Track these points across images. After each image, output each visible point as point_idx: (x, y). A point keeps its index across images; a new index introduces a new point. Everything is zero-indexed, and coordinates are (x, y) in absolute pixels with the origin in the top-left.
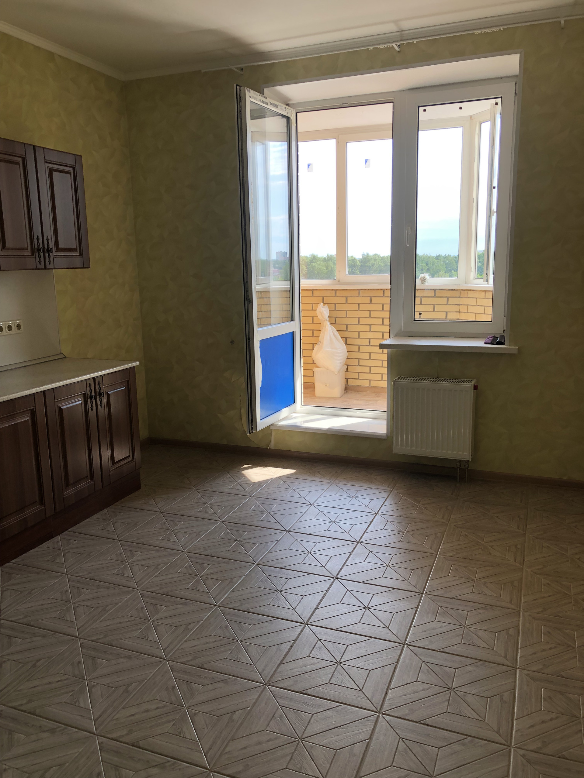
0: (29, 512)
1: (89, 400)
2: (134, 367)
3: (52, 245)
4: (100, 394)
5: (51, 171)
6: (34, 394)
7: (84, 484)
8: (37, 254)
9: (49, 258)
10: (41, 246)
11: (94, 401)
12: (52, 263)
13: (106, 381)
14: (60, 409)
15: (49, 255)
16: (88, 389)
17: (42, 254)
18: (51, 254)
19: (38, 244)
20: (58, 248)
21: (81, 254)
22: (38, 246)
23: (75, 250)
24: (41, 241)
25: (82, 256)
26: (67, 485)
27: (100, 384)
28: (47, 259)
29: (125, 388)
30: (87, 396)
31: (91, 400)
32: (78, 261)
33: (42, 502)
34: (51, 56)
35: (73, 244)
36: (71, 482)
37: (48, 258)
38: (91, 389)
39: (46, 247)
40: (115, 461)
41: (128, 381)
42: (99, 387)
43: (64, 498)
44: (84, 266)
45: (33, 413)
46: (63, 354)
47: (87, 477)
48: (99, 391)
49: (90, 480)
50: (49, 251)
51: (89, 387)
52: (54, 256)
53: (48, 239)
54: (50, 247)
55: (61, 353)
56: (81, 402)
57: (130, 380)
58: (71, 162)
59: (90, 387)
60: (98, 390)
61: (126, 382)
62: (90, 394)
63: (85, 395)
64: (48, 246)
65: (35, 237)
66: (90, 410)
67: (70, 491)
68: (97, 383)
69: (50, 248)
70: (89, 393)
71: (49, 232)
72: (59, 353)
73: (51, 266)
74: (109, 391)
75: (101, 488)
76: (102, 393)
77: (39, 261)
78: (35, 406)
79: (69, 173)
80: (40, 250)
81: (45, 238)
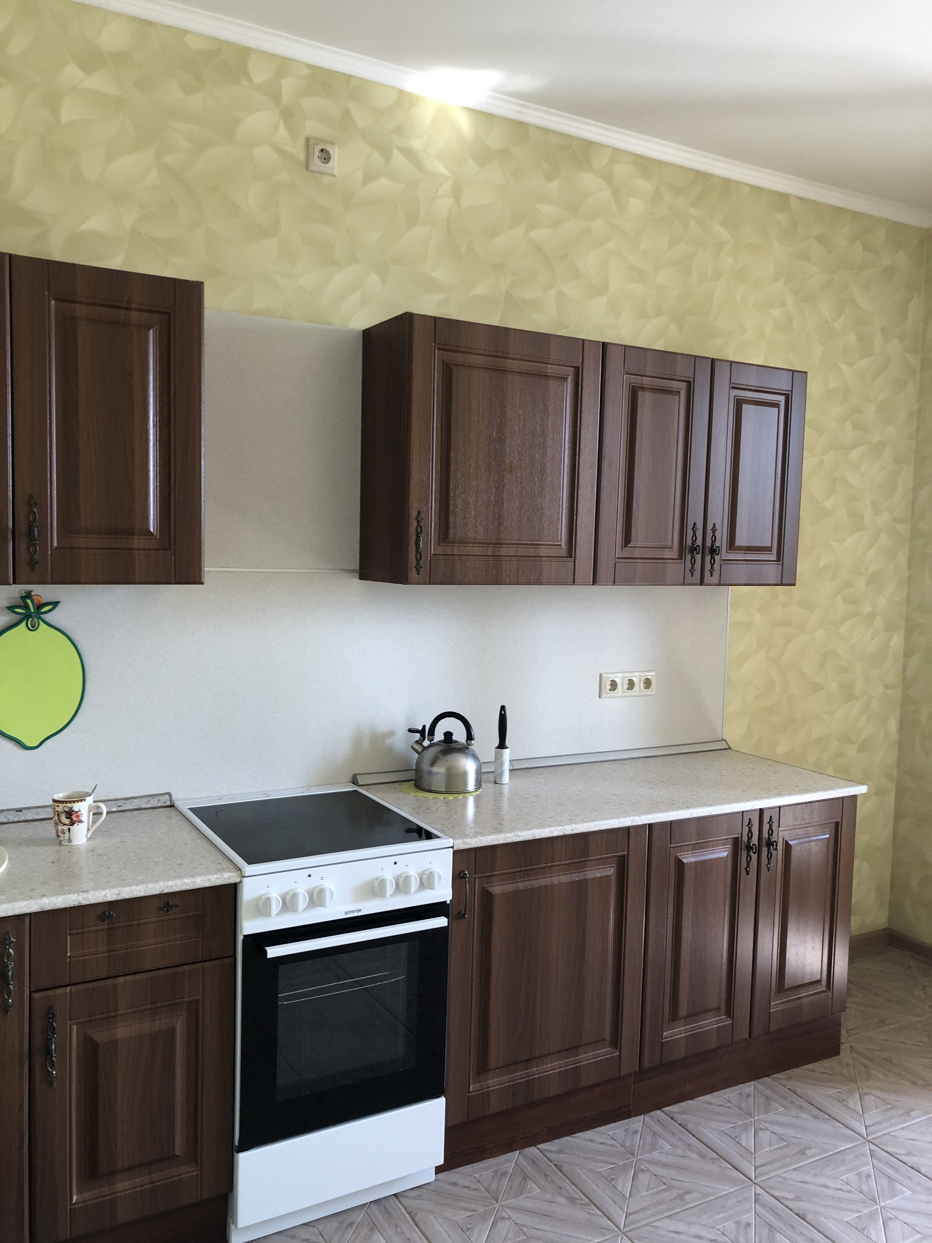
0: (586, 1057)
1: (744, 854)
2: (855, 797)
3: (722, 540)
4: (770, 844)
5: (739, 404)
6: (628, 829)
7: (710, 1023)
8: (689, 557)
9: (712, 565)
10: (699, 542)
11: (754, 857)
12: (716, 574)
13: (787, 820)
14: (680, 864)
15: (713, 558)
16: (746, 830)
17: (698, 557)
18: (717, 557)
19: (693, 537)
20: (731, 545)
21: (779, 558)
22: (694, 542)
23: (768, 549)
24: (699, 534)
25: (781, 562)
26: (674, 1017)
27: (773, 822)
28: (708, 566)
29: (828, 836)
30: (741, 843)
31: (747, 854)
32: (772, 571)
33: (616, 1042)
34: (782, 200)
35: (765, 537)
36: (683, 1011)
37: (710, 566)
38: (750, 831)
39: (709, 543)
40: (785, 988)
41: (837, 823)
42: (771, 828)
43: (662, 1042)
44: (782, 581)
45: (622, 865)
46: (725, 740)
47: (719, 1008)
48: (769, 837)
49: (725, 1015)
50: (714, 551)
51: (748, 826)
52: (724, 560)
53: (714, 530)
54: (718, 543)
55: (722, 740)
56: (727, 853)
57: (842, 823)
58: (784, 384)
59: (749, 828)
60: (765, 835)
61: (834, 825)
62: (748, 840)
63: (736, 842)
64: (713, 542)
65: (690, 526)
66: (743, 872)
67: (677, 1032)
68: (766, 819)
69: (717, 546)
70: (745, 839)
71: (718, 515)
72: (720, 738)
73: (715, 579)
74: (791, 840)
75: (748, 1037)
76: (775, 843)
77: (690, 570)
78: (628, 851)
79: (776, 405)
80: (695, 549)
81: (710, 526)
